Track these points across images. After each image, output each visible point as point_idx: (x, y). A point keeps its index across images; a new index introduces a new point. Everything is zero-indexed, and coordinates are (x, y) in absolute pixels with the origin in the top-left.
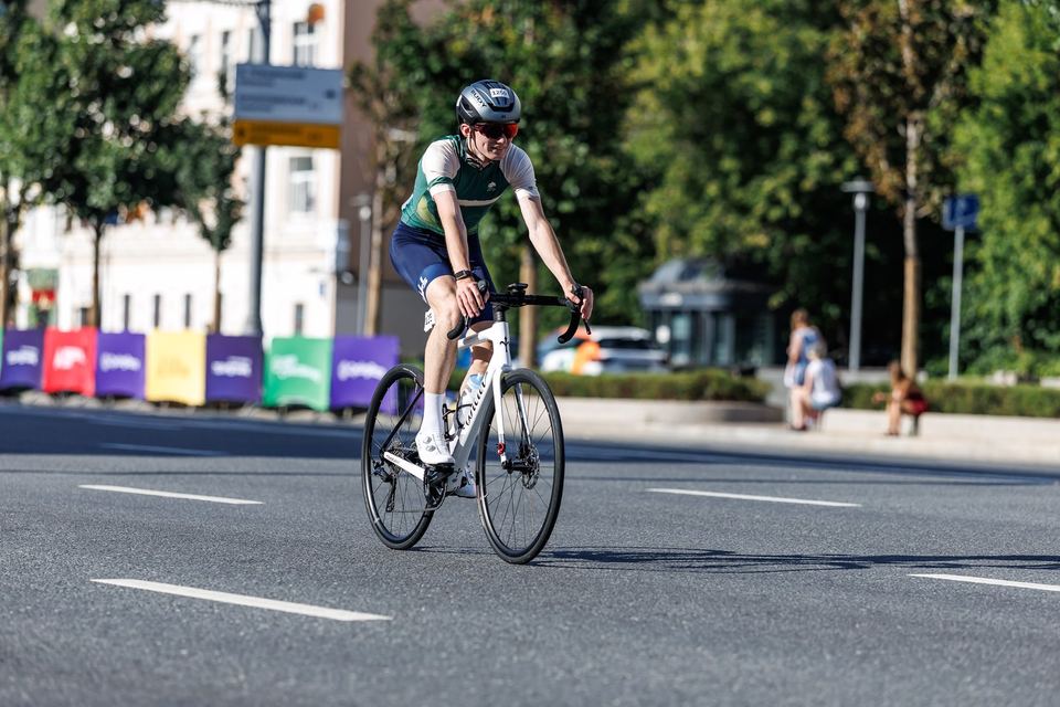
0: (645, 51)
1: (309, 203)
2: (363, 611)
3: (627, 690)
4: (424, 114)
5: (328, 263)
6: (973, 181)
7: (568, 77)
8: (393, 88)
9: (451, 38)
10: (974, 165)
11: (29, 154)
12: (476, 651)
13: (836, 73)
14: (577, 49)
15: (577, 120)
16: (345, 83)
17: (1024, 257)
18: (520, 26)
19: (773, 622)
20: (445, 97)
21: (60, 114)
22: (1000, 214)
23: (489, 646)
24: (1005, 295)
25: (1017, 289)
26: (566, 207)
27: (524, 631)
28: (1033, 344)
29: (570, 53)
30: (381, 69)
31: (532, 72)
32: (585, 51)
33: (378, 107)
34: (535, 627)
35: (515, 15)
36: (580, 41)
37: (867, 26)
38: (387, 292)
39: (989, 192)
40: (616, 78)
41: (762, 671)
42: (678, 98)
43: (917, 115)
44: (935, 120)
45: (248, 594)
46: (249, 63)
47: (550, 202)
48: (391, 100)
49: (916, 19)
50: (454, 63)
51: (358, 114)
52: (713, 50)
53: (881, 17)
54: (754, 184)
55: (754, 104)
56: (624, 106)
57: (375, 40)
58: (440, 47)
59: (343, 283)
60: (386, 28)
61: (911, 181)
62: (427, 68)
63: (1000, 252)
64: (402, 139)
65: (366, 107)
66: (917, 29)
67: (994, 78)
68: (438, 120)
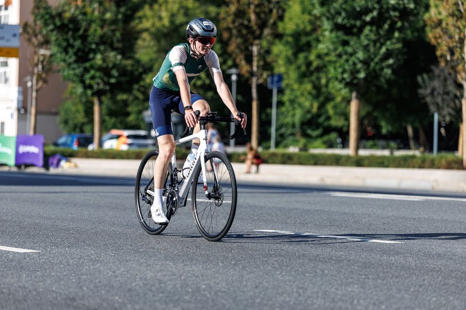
0: (145, 16)
1: (6, 80)
2: (29, 249)
3: (138, 279)
4: (53, 43)
5: (14, 105)
6: (280, 69)
7: (113, 27)
8: (41, 32)
9: (65, 11)
10: (281, 62)
12: (75, 264)
13: (223, 25)
14: (117, 15)
15: (117, 45)
16: (21, 30)
17: (301, 100)
18: (93, 6)
19: (198, 250)
20: (62, 36)
22: (291, 82)
23: (81, 262)
24: (294, 115)
25: (299, 113)
26: (113, 81)
27: (95, 256)
28: (305, 135)
29: (114, 17)
30: (36, 25)
31: (97, 26)
32: (120, 16)
33: (34, 40)
34: (100, 254)
35: (91, 2)
36: (118, 13)
37: (236, 5)
38: (39, 117)
39: (287, 73)
40: (133, 28)
41: (193, 271)
42: (158, 36)
43: (257, 42)
44: (265, 44)
47: (106, 79)
48: (40, 37)
49: (256, 2)
50: (66, 22)
51: (26, 44)
52: (173, 16)
56: (136, 39)
57: (33, 13)
58: (60, 15)
59: (21, 114)
60: (37, 7)
61: (255, 69)
62: (55, 24)
63: (292, 97)
64: (44, 53)
65: (29, 40)
66: (257, 6)
67: (289, 26)
68: (59, 45)
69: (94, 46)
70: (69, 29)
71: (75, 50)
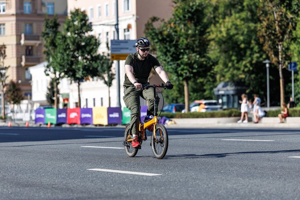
0: (212, 31)
2: (155, 173)
3: (222, 189)
4: (158, 50)
6: (295, 58)
7: (193, 39)
9: (164, 31)
10: (295, 55)
11: (61, 65)
12: (184, 181)
13: (260, 34)
15: (196, 49)
18: (181, 27)
19: (256, 170)
20: (163, 45)
21: (68, 55)
23: (187, 180)
26: (195, 71)
27: (195, 176)
29: (194, 33)
31: (184, 38)
32: (197, 32)
34: (198, 175)
35: (179, 24)
36: (195, 30)
37: (267, 22)
40: (205, 38)
41: (255, 183)
42: (220, 42)
43: (281, 43)
44: (285, 44)
45: (126, 171)
46: (114, 40)
47: (190, 70)
49: (279, 19)
50: (165, 37)
52: (228, 30)
53: (270, 19)
54: (240, 63)
55: (239, 43)
56: (208, 45)
57: (145, 32)
58: (161, 33)
60: (147, 29)
61: (280, 59)
62: (158, 39)
66: (279, 22)
67: (299, 33)
68: (161, 51)
69: (182, 51)
70: (167, 41)
71: (171, 54)
